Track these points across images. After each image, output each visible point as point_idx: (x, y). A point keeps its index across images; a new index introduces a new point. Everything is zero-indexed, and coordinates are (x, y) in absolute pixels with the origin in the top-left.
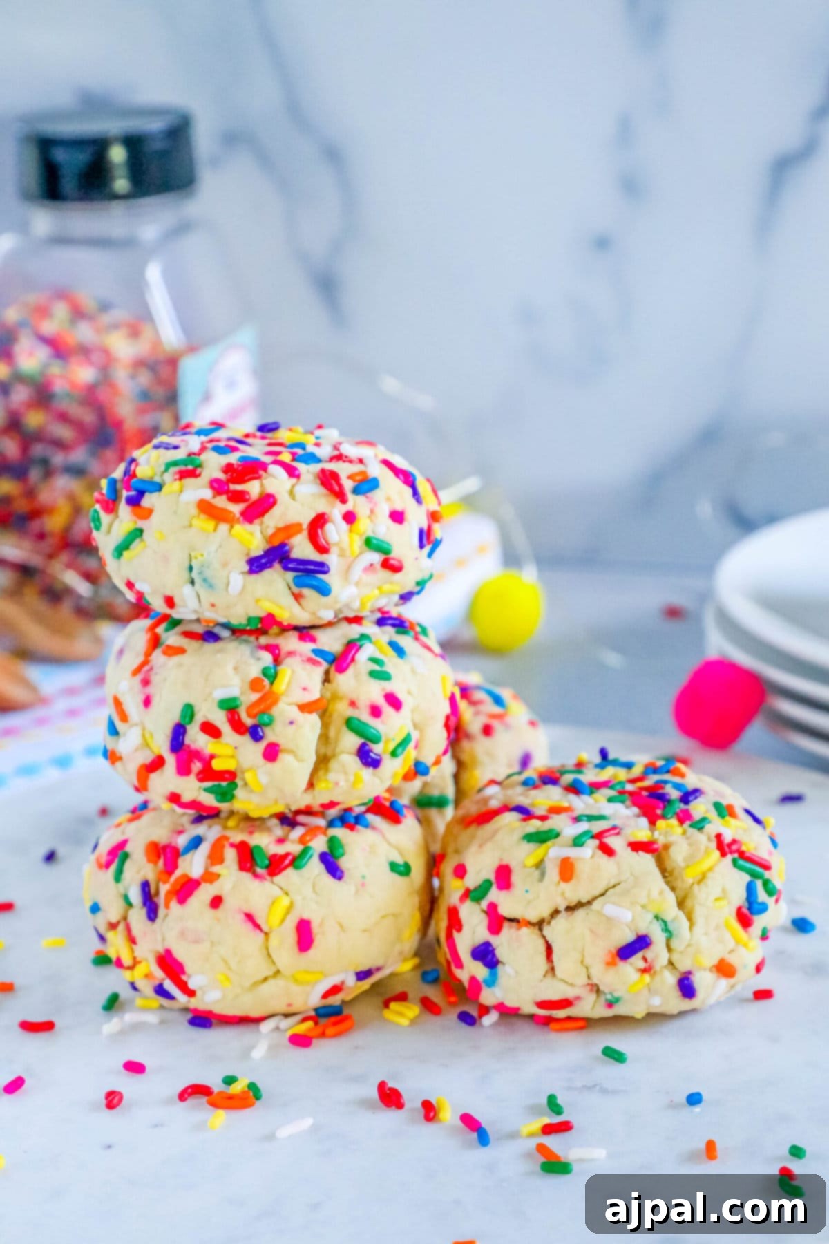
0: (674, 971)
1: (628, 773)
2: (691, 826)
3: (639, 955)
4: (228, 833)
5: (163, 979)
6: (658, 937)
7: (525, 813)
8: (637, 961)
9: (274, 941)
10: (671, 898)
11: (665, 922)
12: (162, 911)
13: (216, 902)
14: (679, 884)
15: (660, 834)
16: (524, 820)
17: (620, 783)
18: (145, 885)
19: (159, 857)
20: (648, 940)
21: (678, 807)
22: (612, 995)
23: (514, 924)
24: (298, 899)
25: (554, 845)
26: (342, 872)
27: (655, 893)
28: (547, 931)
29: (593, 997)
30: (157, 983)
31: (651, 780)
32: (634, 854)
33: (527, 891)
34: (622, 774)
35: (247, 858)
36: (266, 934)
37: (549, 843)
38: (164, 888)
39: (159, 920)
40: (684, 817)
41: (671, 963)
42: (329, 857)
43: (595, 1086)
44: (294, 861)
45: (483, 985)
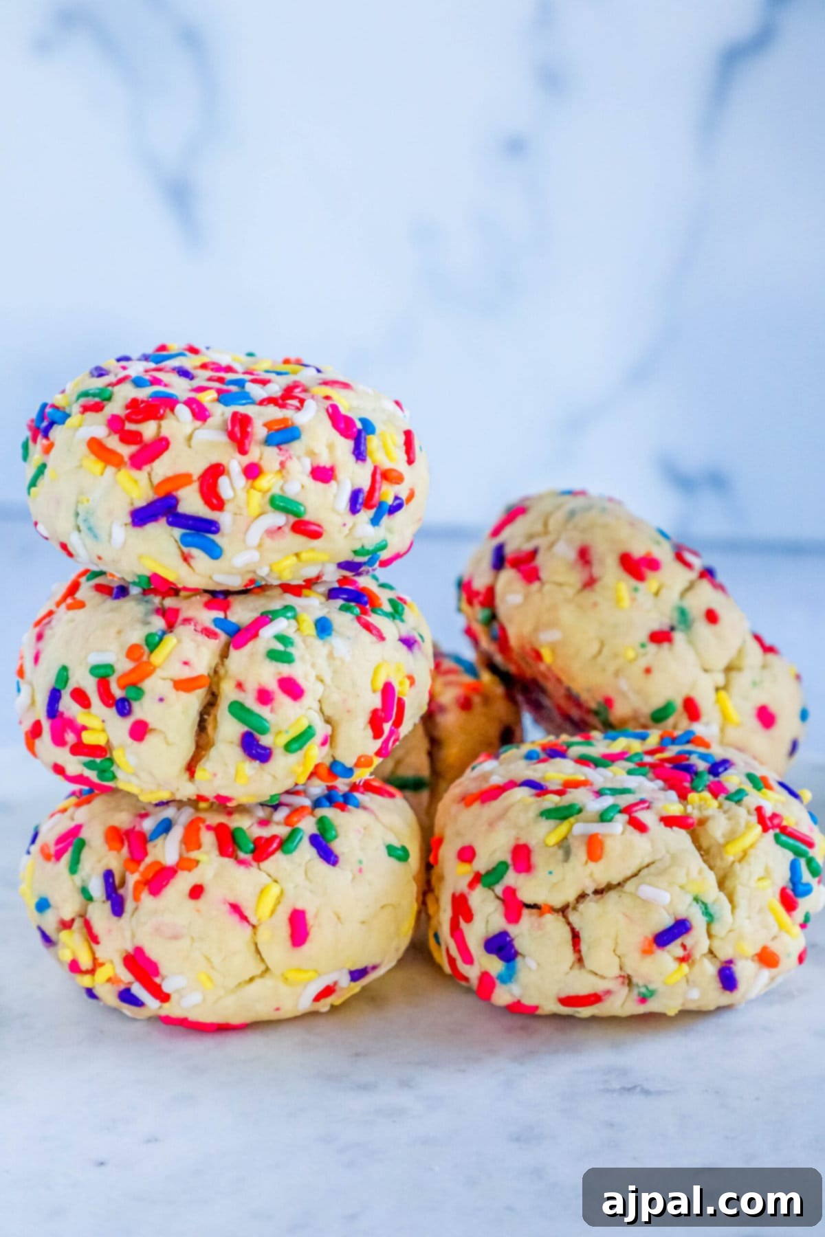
0: (715, 959)
1: (642, 744)
2: (728, 798)
3: (679, 941)
4: (202, 815)
5: (131, 983)
6: (698, 921)
7: (538, 788)
8: (675, 949)
9: (263, 936)
10: (711, 878)
11: (705, 905)
12: (129, 905)
13: (196, 892)
14: (718, 863)
15: (693, 808)
16: (538, 795)
17: (637, 754)
18: (108, 875)
19: (122, 843)
20: (688, 924)
21: (708, 780)
22: (647, 988)
23: (534, 911)
24: (289, 887)
25: (577, 821)
26: (336, 857)
27: (694, 872)
28: (574, 917)
29: (625, 990)
30: (122, 987)
31: (672, 751)
32: (668, 829)
33: (550, 873)
34: (636, 746)
35: (228, 842)
36: (254, 927)
37: (572, 820)
38: (132, 879)
39: (126, 915)
40: (717, 790)
41: (711, 952)
42: (321, 839)
43: (635, 1087)
44: (283, 844)
45: (498, 982)
